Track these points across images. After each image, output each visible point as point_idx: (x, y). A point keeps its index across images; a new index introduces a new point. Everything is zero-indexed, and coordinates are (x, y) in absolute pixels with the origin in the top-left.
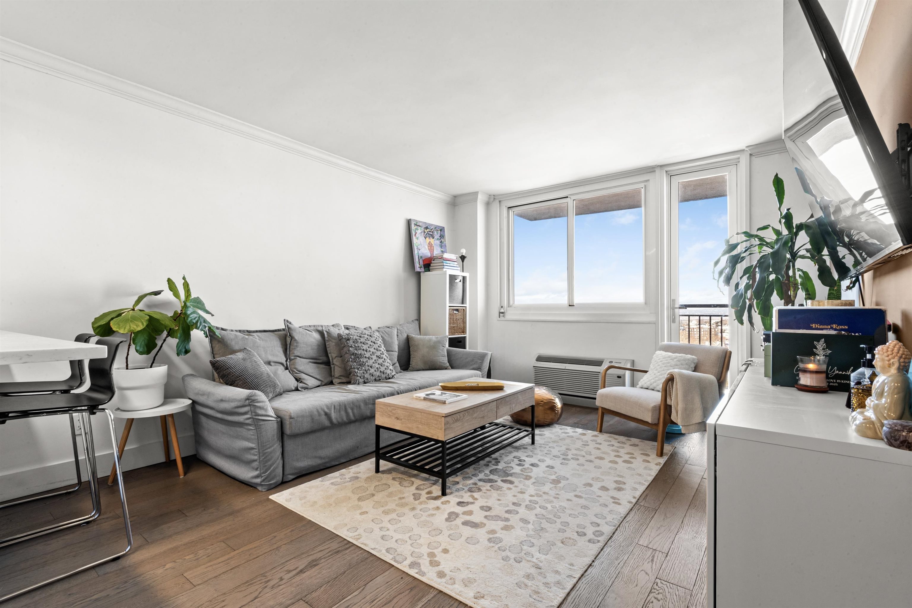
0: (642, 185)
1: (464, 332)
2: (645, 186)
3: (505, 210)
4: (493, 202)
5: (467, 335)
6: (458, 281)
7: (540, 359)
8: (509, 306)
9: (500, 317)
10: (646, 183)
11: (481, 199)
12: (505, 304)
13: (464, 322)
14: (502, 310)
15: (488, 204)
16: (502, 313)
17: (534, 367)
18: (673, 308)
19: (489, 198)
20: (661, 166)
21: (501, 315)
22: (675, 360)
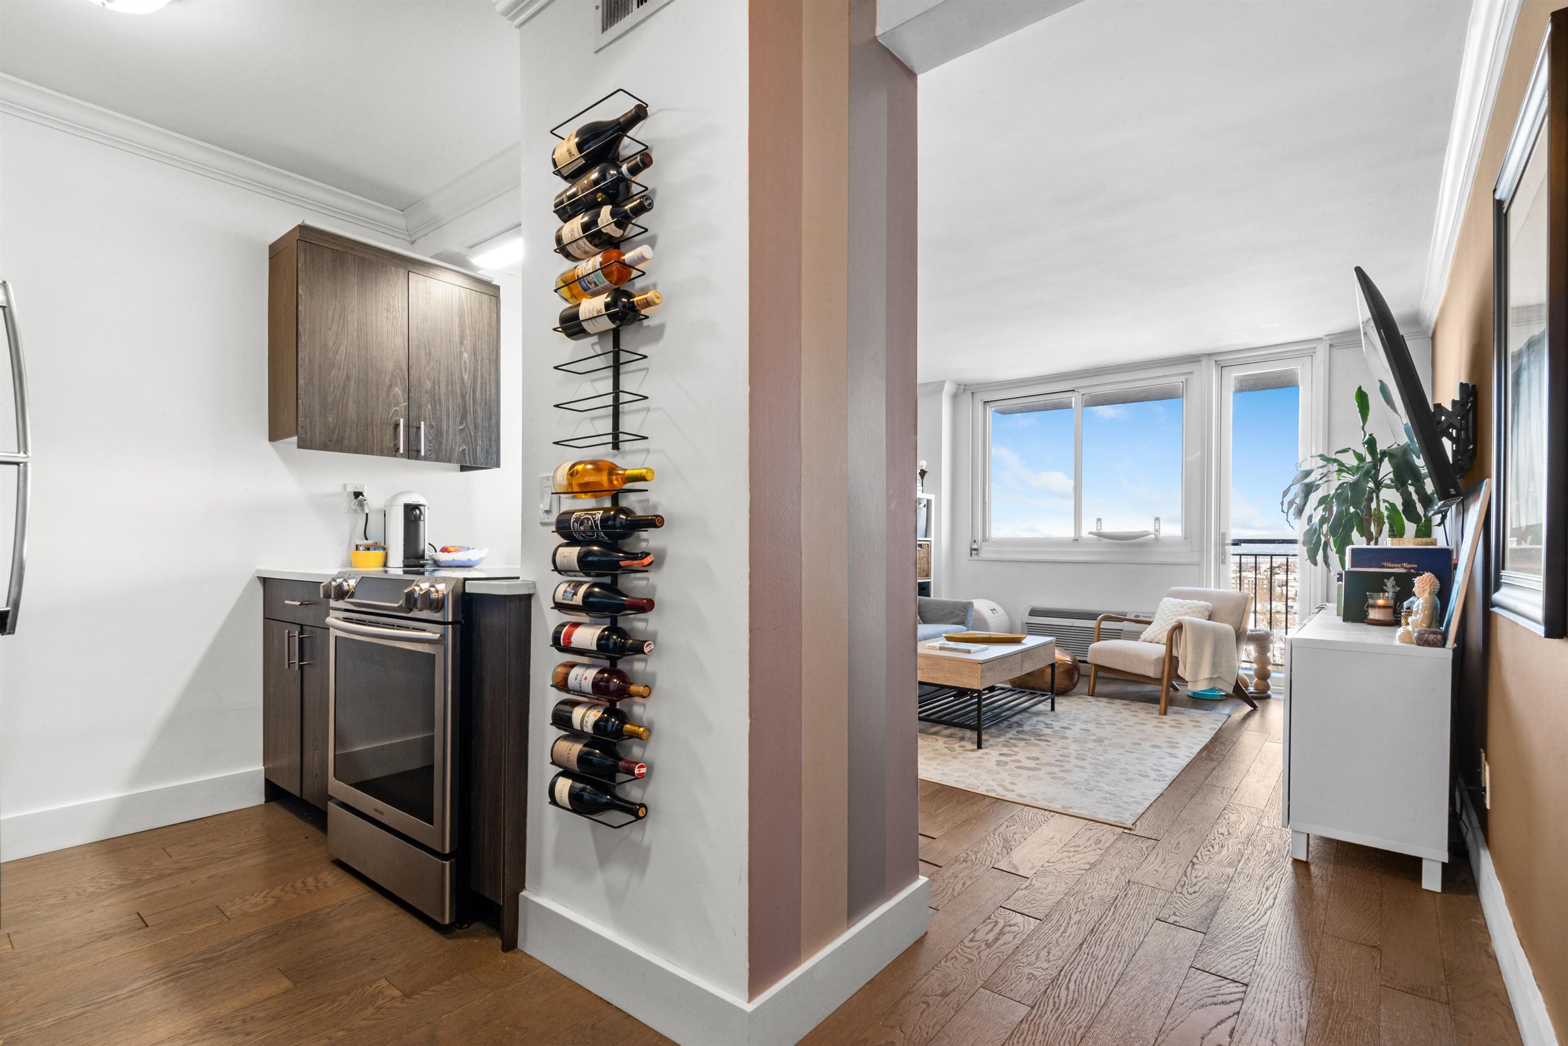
0: (1183, 379)
1: (928, 575)
2: (1186, 379)
3: (980, 407)
4: (962, 393)
5: (932, 580)
6: (922, 505)
7: (1034, 613)
8: (985, 539)
9: (971, 556)
10: (1187, 376)
11: (948, 389)
12: (979, 537)
13: (929, 562)
14: (975, 546)
15: (955, 397)
16: (976, 550)
17: (1027, 623)
18: (1223, 545)
19: (958, 389)
20: (1210, 355)
21: (973, 552)
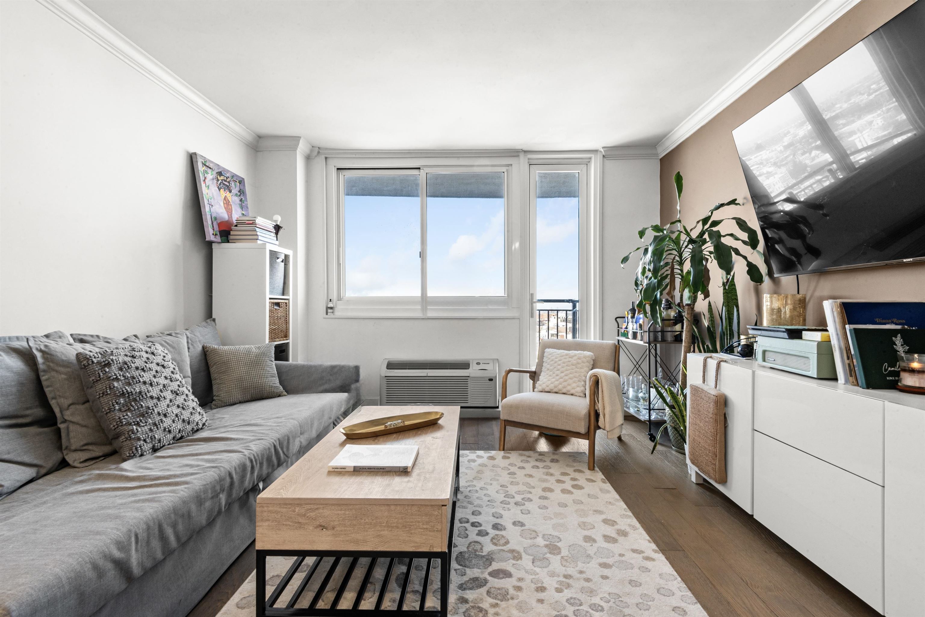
0: (504, 169)
1: (286, 336)
2: (507, 170)
3: (334, 172)
4: (316, 156)
5: (290, 341)
6: (279, 260)
7: (391, 366)
8: (340, 299)
9: (327, 314)
10: (507, 168)
11: (302, 148)
12: (334, 297)
13: (287, 322)
14: (330, 305)
15: (308, 158)
16: (331, 308)
17: (386, 377)
18: (532, 303)
19: (311, 151)
20: (526, 152)
21: (329, 311)
22: (575, 358)
